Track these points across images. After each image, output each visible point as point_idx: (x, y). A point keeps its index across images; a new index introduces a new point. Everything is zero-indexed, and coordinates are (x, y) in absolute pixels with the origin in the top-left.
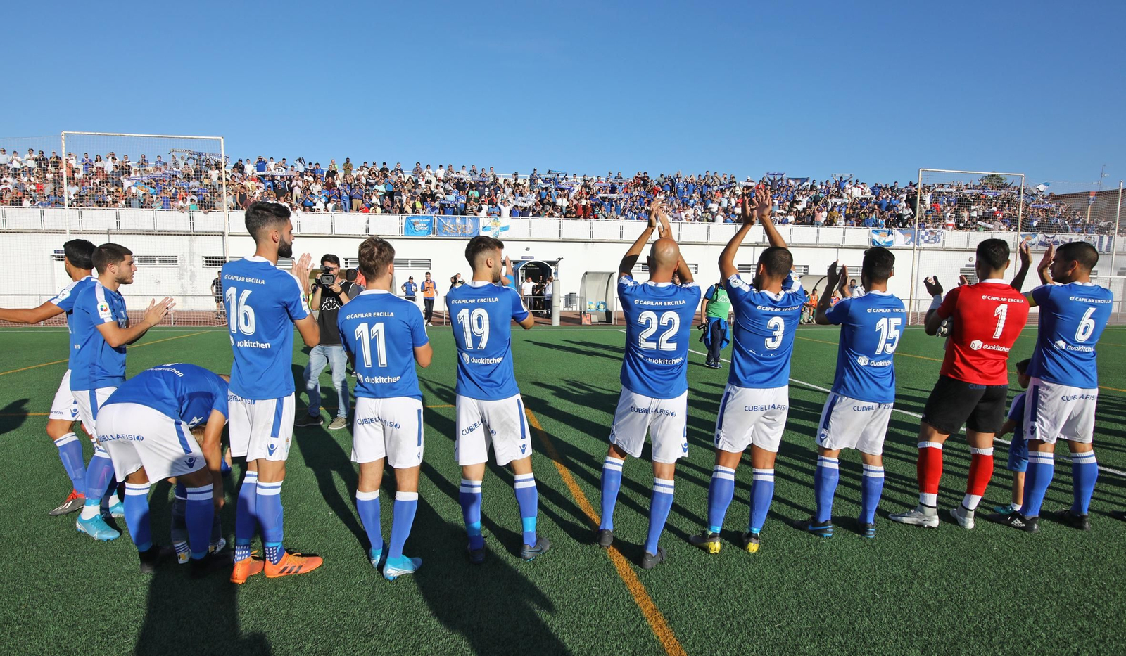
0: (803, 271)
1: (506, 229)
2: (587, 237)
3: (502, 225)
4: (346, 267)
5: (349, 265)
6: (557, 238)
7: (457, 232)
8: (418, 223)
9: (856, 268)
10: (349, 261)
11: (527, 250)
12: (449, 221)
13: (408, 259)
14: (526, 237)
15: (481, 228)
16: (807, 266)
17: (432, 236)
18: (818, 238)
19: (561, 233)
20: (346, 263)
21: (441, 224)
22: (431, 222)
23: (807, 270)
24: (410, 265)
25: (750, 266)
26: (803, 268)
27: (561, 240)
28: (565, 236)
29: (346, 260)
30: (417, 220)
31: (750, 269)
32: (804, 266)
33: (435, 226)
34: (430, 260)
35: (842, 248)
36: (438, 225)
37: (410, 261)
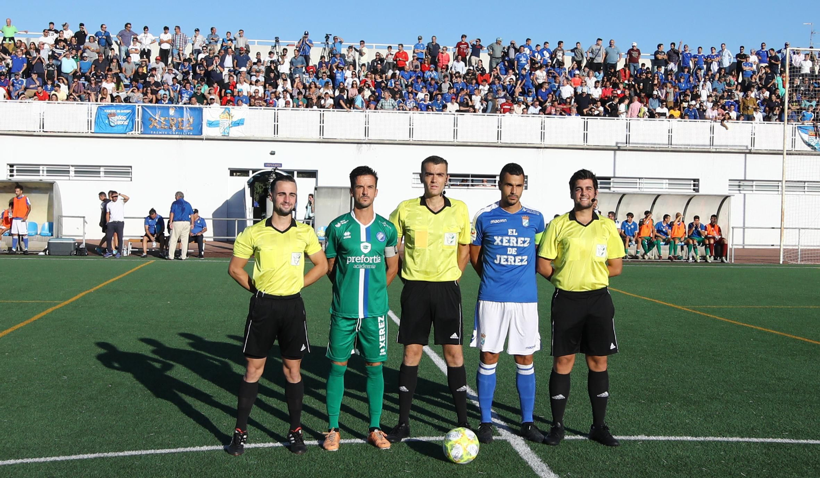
0: (692, 187)
1: (239, 123)
2: (361, 136)
3: (235, 119)
4: (11, 176)
5: (15, 173)
6: (316, 136)
7: (170, 127)
8: (114, 115)
9: (776, 183)
10: (15, 168)
11: (273, 153)
12: (159, 112)
13: (100, 166)
14: (270, 135)
15: (204, 123)
16: (698, 180)
17: (136, 133)
18: (712, 139)
19: (322, 130)
20: (12, 171)
21: (147, 116)
22: (134, 114)
23: (698, 185)
24: (102, 174)
25: (609, 178)
26: (692, 182)
27: (322, 140)
28: (327, 135)
29: (12, 166)
30: (113, 111)
31: (609, 183)
32: (694, 180)
33: (138, 119)
34: (131, 167)
35: (750, 153)
36: (143, 118)
37: (102, 169)
